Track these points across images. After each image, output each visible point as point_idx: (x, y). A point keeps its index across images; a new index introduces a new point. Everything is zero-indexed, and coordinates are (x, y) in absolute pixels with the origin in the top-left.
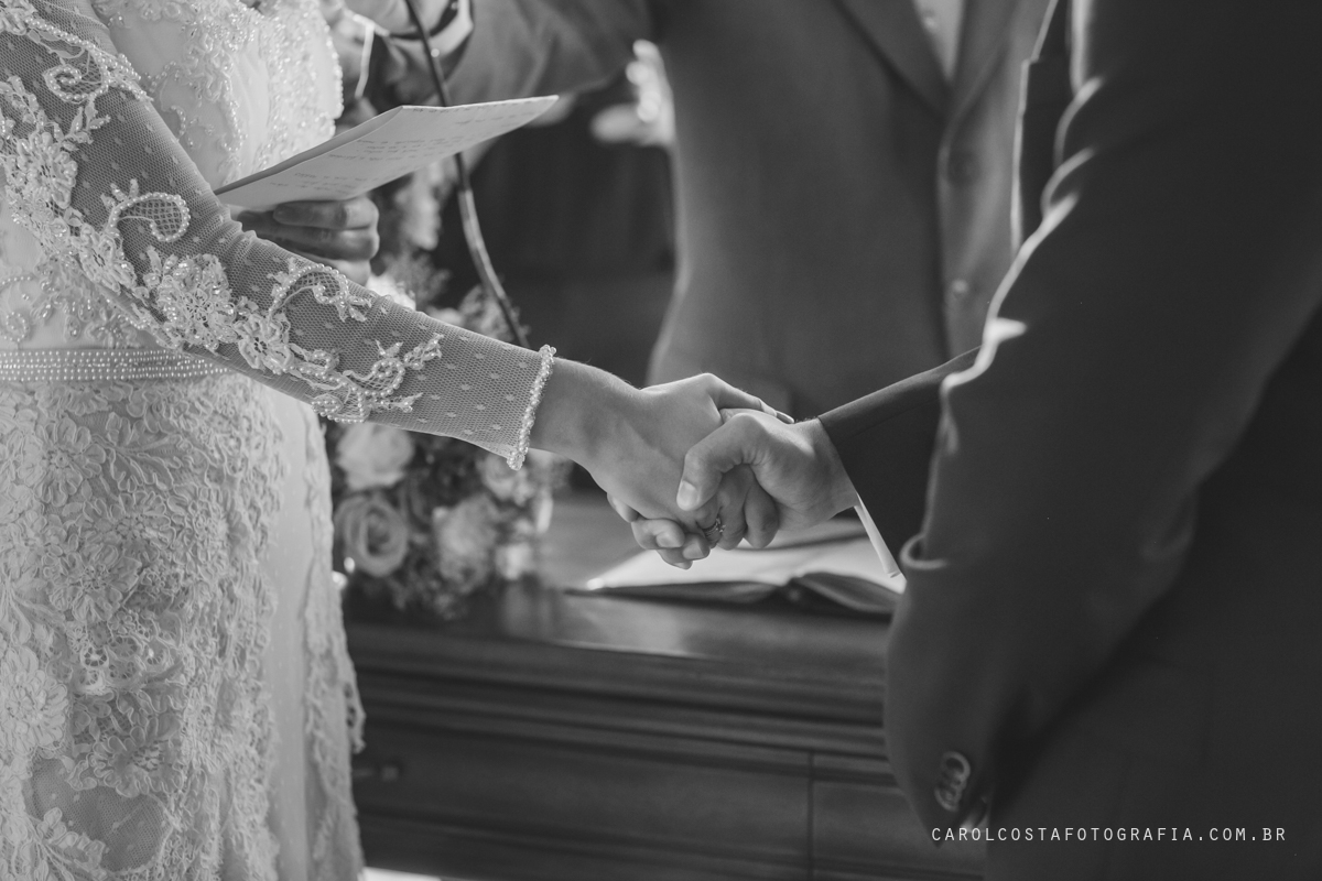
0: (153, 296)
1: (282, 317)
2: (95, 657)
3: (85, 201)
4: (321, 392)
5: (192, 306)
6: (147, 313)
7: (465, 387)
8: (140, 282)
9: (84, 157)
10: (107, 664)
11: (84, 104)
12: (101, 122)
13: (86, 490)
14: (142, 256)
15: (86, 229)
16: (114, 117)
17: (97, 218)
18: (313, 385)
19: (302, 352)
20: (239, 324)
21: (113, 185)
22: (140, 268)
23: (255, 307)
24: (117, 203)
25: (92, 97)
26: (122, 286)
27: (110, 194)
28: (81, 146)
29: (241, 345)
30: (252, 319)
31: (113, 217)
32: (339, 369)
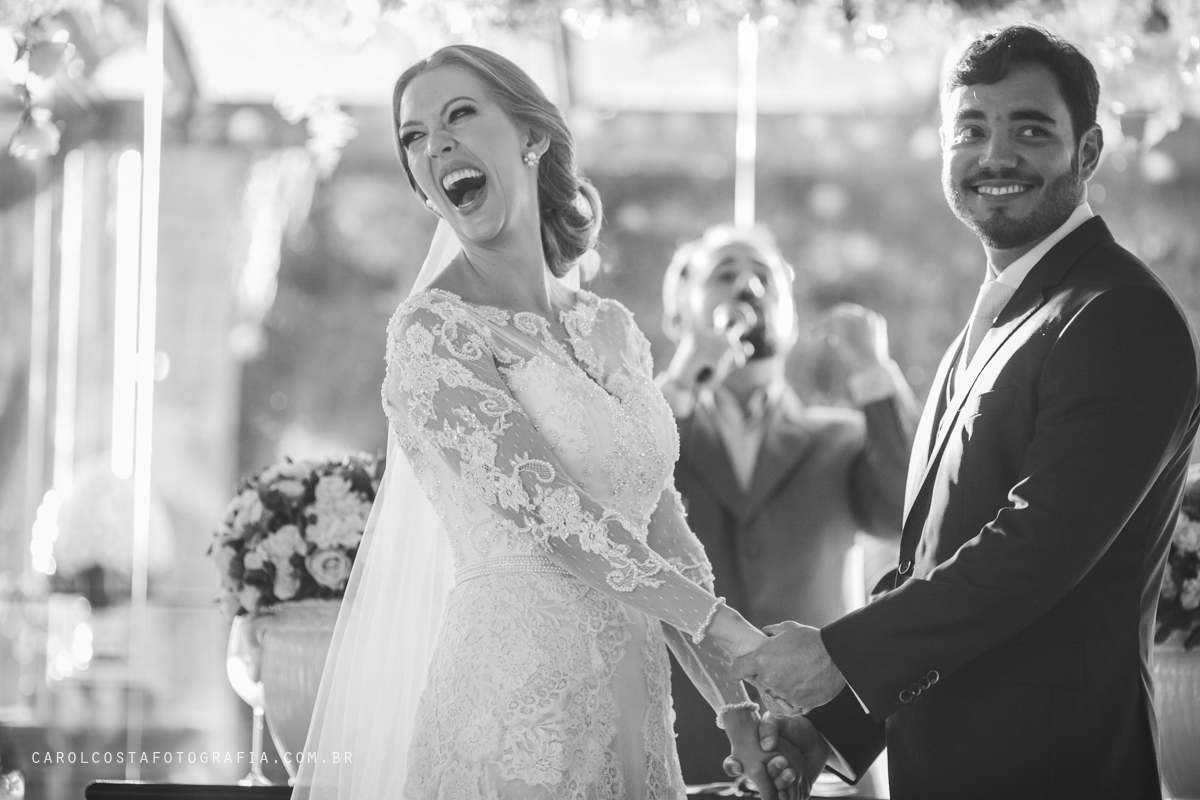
0: (537, 509)
1: (605, 525)
2: (514, 705)
3: (502, 463)
4: (615, 569)
5: (560, 513)
6: (532, 519)
7: (676, 598)
8: (531, 502)
9: (501, 442)
10: (519, 708)
11: (499, 418)
12: (509, 425)
13: (513, 625)
14: (532, 489)
15: (503, 477)
16: (515, 424)
17: (508, 471)
18: (612, 564)
19: (612, 543)
20: (584, 523)
21: (516, 455)
22: (532, 495)
23: (592, 517)
24: (517, 463)
25: (503, 414)
26: (520, 506)
27: (514, 459)
28: (498, 436)
29: (581, 536)
30: (590, 523)
31: (516, 471)
32: (629, 556)
